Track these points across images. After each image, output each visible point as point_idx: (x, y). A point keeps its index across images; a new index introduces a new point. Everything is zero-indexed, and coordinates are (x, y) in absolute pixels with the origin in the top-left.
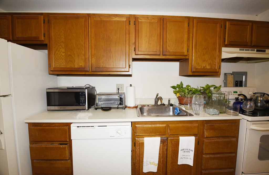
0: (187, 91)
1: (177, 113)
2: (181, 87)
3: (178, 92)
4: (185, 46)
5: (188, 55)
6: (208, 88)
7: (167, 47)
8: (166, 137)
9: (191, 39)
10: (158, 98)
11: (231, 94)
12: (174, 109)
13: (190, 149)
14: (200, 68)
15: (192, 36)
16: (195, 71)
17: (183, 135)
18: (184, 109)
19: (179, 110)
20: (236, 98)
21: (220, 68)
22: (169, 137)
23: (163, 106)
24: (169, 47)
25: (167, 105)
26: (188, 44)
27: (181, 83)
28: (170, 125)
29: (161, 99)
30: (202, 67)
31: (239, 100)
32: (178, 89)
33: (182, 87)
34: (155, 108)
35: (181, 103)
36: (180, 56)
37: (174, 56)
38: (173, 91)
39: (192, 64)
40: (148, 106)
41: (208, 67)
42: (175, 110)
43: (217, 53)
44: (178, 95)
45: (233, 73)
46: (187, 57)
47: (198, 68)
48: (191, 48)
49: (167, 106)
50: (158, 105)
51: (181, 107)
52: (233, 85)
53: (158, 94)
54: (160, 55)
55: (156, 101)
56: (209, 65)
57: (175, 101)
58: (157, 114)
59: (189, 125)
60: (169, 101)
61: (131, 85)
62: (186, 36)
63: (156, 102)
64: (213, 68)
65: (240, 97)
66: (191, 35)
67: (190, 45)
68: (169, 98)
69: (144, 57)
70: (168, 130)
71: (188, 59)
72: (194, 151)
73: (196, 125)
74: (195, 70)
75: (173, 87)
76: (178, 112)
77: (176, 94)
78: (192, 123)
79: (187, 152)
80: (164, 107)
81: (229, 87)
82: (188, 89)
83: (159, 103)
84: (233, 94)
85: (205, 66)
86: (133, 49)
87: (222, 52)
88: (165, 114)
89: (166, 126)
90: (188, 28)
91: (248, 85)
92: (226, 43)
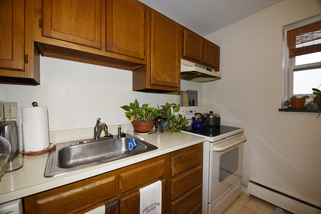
0: (144, 112)
1: (133, 148)
2: (135, 107)
3: (133, 114)
4: (141, 44)
5: (145, 59)
6: (168, 107)
7: (114, 39)
8: (116, 200)
9: (148, 37)
10: (100, 127)
11: (188, 114)
12: (127, 141)
13: (155, 204)
14: (160, 80)
15: (150, 34)
16: (154, 83)
17: (145, 185)
18: (142, 139)
19: (136, 142)
20: (192, 118)
21: (180, 83)
22: (121, 198)
23: (109, 138)
24: (116, 38)
25: (115, 136)
26: (145, 44)
27: (136, 101)
28: (123, 175)
29: (105, 127)
30: (162, 79)
31: (196, 120)
32: (131, 110)
33: (138, 107)
34: (94, 145)
35: (137, 131)
36: (134, 59)
37: (126, 56)
38: (126, 113)
39: (151, 73)
40: (81, 143)
41: (169, 80)
42: (130, 143)
43: (177, 64)
44: (133, 118)
45: (188, 92)
46: (144, 62)
47: (158, 79)
48: (148, 50)
49: (116, 138)
50: (100, 139)
51: (137, 136)
52: (188, 105)
53: (100, 119)
54: (101, 50)
55: (97, 131)
56: (169, 77)
57: (128, 129)
58: (98, 155)
59: (153, 164)
60: (120, 129)
61: (35, 104)
62: (142, 30)
63: (97, 135)
64: (174, 82)
65: (197, 117)
66: (148, 32)
67: (147, 46)
68: (119, 124)
69: (67, 46)
70: (120, 184)
71: (145, 65)
72: (161, 204)
73: (163, 161)
74: (154, 81)
75: (125, 108)
76: (134, 145)
77: (130, 117)
78: (157, 160)
79: (152, 209)
80: (112, 140)
81: (185, 106)
82: (146, 110)
83: (103, 134)
84: (190, 114)
85: (165, 78)
86: (37, 23)
87: (181, 64)
88: (114, 151)
89: (115, 179)
90: (145, 21)
91: (198, 104)
92: (184, 55)
